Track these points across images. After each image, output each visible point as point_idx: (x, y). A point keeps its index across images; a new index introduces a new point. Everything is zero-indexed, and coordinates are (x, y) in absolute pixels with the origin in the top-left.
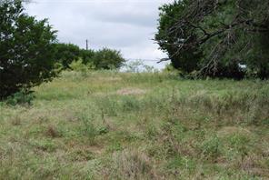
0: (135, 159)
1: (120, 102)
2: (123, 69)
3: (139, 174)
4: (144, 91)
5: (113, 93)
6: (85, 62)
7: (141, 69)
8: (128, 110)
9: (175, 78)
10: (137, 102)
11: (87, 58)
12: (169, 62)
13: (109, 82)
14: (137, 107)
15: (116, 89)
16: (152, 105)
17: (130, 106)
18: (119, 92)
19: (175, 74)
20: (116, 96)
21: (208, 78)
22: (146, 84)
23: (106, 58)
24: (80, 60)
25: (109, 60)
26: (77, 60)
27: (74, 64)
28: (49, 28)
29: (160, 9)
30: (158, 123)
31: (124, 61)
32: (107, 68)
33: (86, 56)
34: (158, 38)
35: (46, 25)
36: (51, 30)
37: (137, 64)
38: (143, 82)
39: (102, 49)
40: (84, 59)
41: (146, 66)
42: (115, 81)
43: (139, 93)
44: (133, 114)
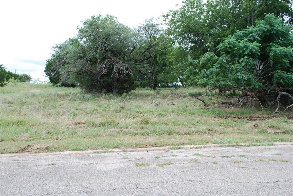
0: (35, 107)
1: (30, 94)
2: (31, 82)
3: (36, 110)
4: (39, 91)
5: (28, 91)
6: (15, 79)
7: (39, 82)
8: (33, 97)
9: (51, 86)
10: (36, 94)
11: (16, 77)
12: (50, 80)
13: (26, 87)
14: (36, 96)
15: (29, 90)
16: (41, 95)
17: (34, 95)
18: (30, 91)
19: (52, 85)
20: (29, 92)
21: (63, 86)
22: (40, 88)
23: (24, 78)
24: (13, 78)
25: (25, 78)
26: (12, 78)
27: (10, 80)
28: (3, 67)
29: (46, 61)
30: (42, 100)
31: (32, 79)
32: (24, 81)
33: (16, 76)
34: (45, 71)
35: (2, 66)
36: (4, 68)
37: (37, 80)
38: (39, 87)
39: (23, 74)
40: (15, 77)
41: (40, 81)
42: (28, 87)
43: (37, 91)
44: (35, 98)
